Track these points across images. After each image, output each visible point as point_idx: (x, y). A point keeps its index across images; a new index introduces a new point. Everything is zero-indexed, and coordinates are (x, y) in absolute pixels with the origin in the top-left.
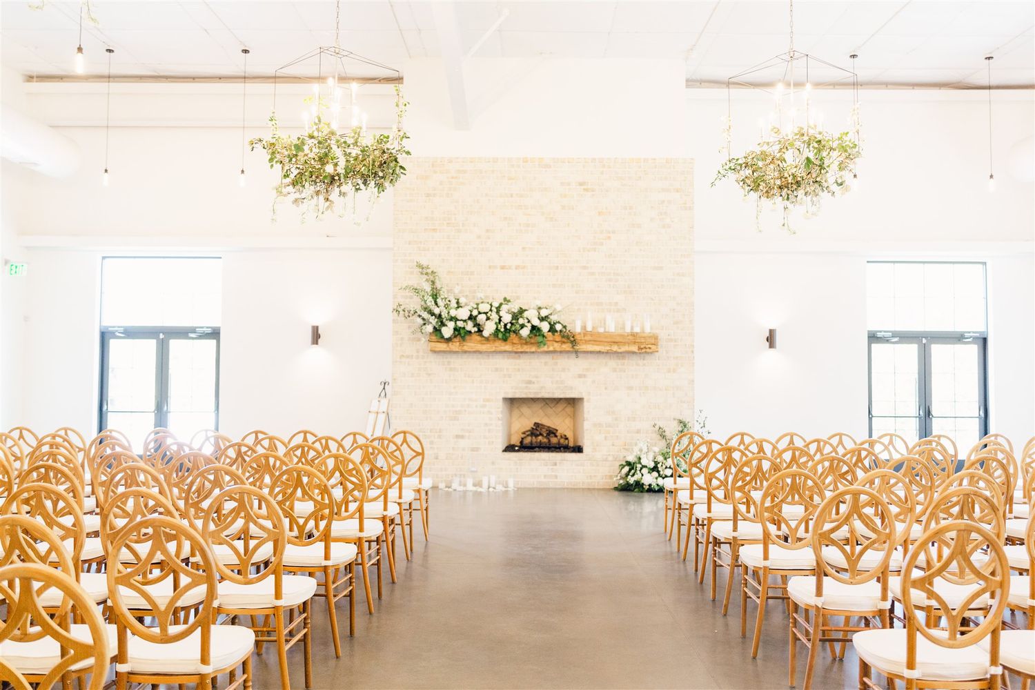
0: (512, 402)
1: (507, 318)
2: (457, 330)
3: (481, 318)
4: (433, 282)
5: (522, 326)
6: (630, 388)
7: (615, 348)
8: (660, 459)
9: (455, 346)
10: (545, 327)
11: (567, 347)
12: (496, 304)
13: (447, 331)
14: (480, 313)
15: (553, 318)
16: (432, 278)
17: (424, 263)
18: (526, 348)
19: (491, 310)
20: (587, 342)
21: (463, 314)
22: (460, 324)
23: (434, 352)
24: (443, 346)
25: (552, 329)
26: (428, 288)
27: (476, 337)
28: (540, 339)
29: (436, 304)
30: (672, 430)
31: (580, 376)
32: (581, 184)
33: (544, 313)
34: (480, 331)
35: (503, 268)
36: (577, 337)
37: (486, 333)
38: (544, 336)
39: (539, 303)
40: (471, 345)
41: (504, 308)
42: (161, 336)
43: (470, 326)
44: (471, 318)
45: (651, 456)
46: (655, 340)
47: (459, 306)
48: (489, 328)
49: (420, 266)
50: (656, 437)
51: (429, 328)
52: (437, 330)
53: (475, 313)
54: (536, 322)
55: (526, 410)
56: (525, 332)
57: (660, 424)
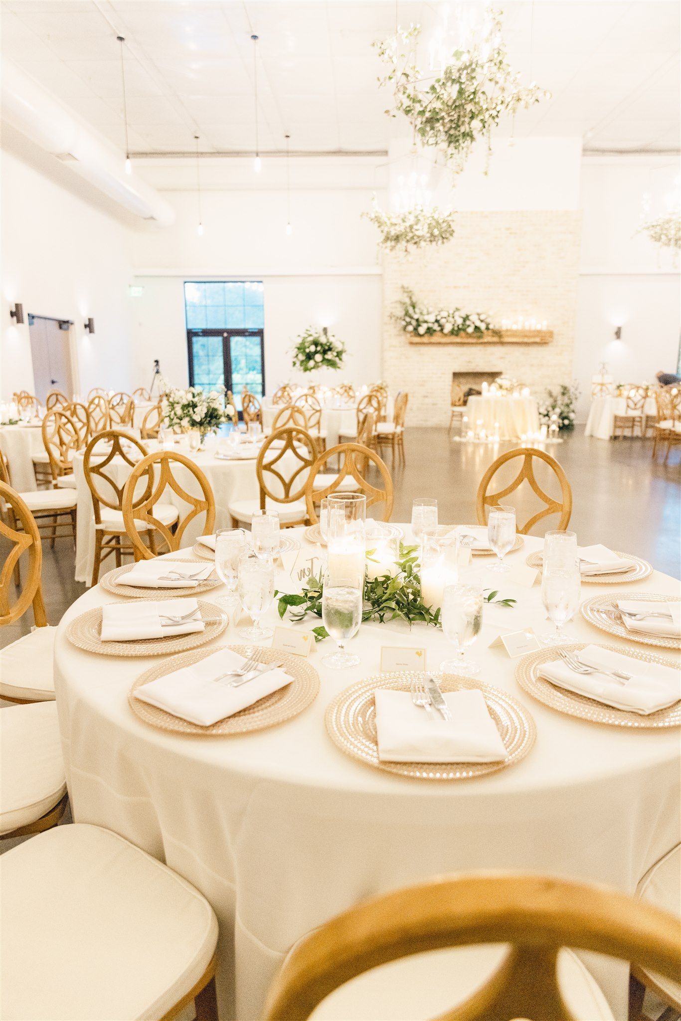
0: (456, 375)
1: (460, 321)
2: (429, 329)
3: (443, 321)
4: (411, 298)
5: (469, 326)
6: (532, 365)
7: (526, 340)
8: (550, 409)
9: (425, 339)
10: (483, 326)
11: (496, 339)
12: (451, 312)
13: (422, 330)
14: (442, 318)
15: (488, 321)
16: (410, 294)
17: (406, 285)
18: (471, 340)
19: (449, 316)
20: (508, 336)
21: (431, 318)
22: (430, 325)
23: (411, 343)
24: (417, 339)
25: (487, 328)
26: (408, 301)
27: (439, 334)
28: (479, 334)
29: (415, 312)
30: (557, 391)
31: (502, 358)
32: (508, 229)
33: (482, 317)
34: (442, 330)
35: (455, 287)
36: (503, 333)
37: (446, 331)
38: (482, 332)
39: (479, 311)
40: (436, 338)
41: (457, 314)
42: (225, 335)
43: (436, 327)
44: (437, 321)
45: (545, 407)
46: (551, 334)
47: (428, 313)
48: (448, 328)
49: (403, 287)
50: (546, 396)
51: (410, 328)
52: (416, 329)
53: (439, 318)
54: (478, 324)
55: (462, 380)
56: (470, 330)
57: (549, 388)
